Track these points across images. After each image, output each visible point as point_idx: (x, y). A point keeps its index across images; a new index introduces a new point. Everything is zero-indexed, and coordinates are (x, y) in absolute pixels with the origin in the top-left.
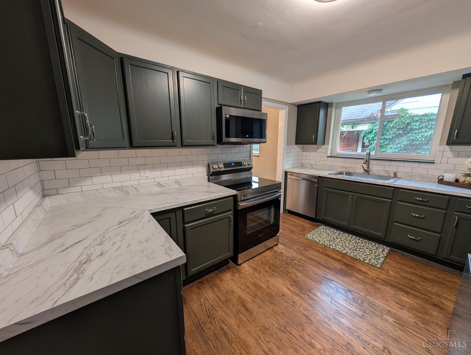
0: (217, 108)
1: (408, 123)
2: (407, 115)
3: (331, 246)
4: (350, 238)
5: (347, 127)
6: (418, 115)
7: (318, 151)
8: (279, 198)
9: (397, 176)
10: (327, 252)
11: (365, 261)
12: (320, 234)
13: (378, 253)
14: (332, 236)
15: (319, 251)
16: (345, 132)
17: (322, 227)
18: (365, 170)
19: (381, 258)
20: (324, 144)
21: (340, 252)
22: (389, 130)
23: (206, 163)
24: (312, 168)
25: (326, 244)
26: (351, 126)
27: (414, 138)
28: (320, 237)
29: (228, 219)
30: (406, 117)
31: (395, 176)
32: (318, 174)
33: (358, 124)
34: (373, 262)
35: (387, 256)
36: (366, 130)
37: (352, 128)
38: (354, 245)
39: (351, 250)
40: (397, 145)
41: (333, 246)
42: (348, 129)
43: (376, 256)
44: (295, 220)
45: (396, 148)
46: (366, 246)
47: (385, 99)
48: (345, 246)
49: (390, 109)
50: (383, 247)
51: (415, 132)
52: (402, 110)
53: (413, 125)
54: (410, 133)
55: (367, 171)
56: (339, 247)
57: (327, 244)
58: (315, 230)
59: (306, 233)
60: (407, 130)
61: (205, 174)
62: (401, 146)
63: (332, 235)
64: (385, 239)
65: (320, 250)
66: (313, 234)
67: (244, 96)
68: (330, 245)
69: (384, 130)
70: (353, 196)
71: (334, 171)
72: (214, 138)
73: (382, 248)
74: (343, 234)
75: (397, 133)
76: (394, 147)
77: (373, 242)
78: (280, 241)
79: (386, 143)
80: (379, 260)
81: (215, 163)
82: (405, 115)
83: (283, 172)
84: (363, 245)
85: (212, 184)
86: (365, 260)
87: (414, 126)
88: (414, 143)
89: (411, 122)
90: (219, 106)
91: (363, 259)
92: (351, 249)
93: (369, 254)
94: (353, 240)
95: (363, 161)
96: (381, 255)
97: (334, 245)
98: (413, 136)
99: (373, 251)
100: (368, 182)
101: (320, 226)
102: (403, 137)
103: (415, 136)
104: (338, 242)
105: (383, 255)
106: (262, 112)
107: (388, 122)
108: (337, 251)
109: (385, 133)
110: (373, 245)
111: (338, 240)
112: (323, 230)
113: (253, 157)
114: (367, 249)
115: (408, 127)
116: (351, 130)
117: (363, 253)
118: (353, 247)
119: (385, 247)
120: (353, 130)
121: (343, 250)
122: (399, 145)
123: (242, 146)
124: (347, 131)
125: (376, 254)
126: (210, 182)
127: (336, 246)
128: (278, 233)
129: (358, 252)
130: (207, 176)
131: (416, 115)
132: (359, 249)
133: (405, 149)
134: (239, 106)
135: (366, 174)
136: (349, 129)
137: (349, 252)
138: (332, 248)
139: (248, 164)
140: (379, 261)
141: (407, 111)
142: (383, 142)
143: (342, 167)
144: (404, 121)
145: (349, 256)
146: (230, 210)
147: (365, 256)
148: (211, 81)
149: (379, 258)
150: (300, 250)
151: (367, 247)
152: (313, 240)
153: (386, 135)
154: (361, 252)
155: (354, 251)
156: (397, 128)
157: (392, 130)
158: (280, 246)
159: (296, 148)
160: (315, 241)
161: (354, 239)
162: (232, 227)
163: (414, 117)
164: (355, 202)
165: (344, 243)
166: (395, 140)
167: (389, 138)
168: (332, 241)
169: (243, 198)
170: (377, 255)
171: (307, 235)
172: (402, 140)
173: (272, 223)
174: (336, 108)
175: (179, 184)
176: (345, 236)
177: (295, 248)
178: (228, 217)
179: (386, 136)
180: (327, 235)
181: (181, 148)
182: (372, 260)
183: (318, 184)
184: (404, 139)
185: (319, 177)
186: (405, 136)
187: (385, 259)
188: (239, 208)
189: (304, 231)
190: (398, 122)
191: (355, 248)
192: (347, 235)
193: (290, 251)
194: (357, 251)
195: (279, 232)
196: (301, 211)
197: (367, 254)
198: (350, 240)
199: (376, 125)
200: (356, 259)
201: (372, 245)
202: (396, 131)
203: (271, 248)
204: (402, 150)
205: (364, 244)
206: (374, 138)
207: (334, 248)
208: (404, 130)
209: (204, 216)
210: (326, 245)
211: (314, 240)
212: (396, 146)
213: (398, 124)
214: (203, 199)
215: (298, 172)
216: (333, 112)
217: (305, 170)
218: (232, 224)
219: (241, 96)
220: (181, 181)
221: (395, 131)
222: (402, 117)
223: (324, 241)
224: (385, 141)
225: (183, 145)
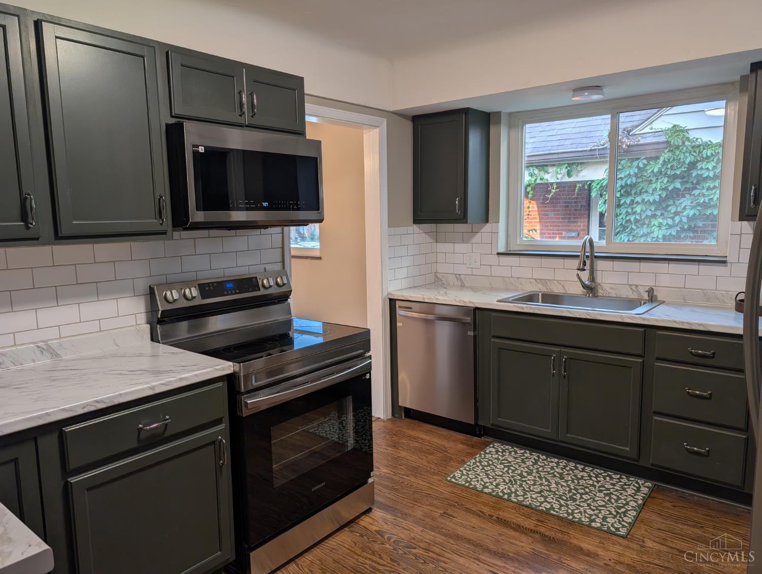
0: (167, 125)
1: (690, 162)
2: (687, 143)
3: (513, 495)
4: (562, 469)
5: (557, 173)
6: (709, 143)
7: (474, 240)
8: (365, 375)
9: (656, 297)
10: (502, 514)
11: (593, 524)
12: (487, 466)
13: (625, 499)
14: (516, 469)
15: (480, 515)
16: (552, 184)
17: (493, 447)
18: (585, 286)
19: (629, 511)
20: (487, 221)
21: (535, 510)
22: (651, 180)
23: (142, 285)
24: (463, 286)
25: (499, 491)
26: (564, 171)
27: (707, 200)
28: (487, 475)
29: (212, 447)
30: (685, 149)
31: (652, 297)
32: (473, 301)
33: (581, 163)
34: (610, 525)
35: (644, 505)
36: (601, 181)
37: (569, 174)
38: (569, 486)
39: (561, 500)
40: (673, 218)
41: (517, 496)
42: (559, 176)
43: (620, 508)
44: (422, 436)
45: (670, 227)
46: (598, 485)
47: (616, 107)
48: (547, 491)
49: (649, 127)
50: (637, 483)
51: (707, 185)
52: (676, 130)
53: (702, 168)
54: (698, 187)
55: (591, 289)
56: (534, 496)
57: (502, 492)
58: (475, 459)
59: (451, 469)
60: (690, 181)
61: (142, 318)
62: (681, 221)
63: (517, 466)
64: (638, 461)
65: (486, 510)
66: (469, 471)
67: (252, 95)
68: (512, 492)
69: (640, 180)
70: (560, 354)
71: (516, 290)
72: (164, 213)
73: (634, 485)
74: (546, 460)
75: (670, 188)
76: (667, 224)
77: (615, 474)
78: (377, 498)
79: (649, 213)
80: (625, 516)
81: (170, 285)
82: (683, 143)
83: (384, 300)
84: (591, 482)
85: (163, 349)
86: (594, 521)
87: (703, 172)
88: (708, 212)
89: (698, 161)
90: (172, 121)
91: (588, 520)
92: (560, 497)
93: (604, 503)
94: (567, 474)
95: (575, 263)
96: (631, 503)
97: (520, 493)
98: (704, 195)
99: (613, 496)
100: (588, 317)
101: (487, 444)
102: (684, 197)
103: (709, 195)
104: (532, 482)
105: (636, 502)
106: (308, 137)
107: (647, 159)
108: (526, 506)
109: (643, 188)
110: (614, 481)
111: (533, 478)
112: (496, 456)
113: (293, 260)
114: (600, 491)
115: (691, 172)
116: (566, 179)
117: (589, 505)
118: (567, 492)
119: (640, 483)
120: (572, 179)
121: (542, 503)
122: (677, 219)
123: (257, 232)
124: (558, 183)
125: (620, 502)
126: (160, 343)
127: (525, 494)
128: (370, 476)
129: (577, 503)
130: (148, 326)
131: (707, 143)
132: (581, 494)
133: (690, 229)
134: (240, 120)
135: (589, 296)
136: (562, 178)
137: (556, 506)
138: (516, 501)
139: (277, 284)
140: (625, 519)
141: (686, 134)
142: (642, 210)
143: (535, 280)
144: (682, 157)
145: (555, 516)
146: (218, 422)
147: (593, 510)
148: (145, 51)
149: (627, 511)
150: (433, 519)
151: (600, 487)
152: (467, 484)
153: (646, 192)
154: (586, 500)
155: (569, 503)
156: (668, 177)
157: (660, 181)
158: (377, 513)
159: (417, 234)
160: (472, 489)
161: (571, 469)
162: (227, 472)
163: (702, 147)
164: (565, 372)
165: (546, 483)
166: (668, 206)
167: (654, 201)
168: (516, 483)
169: (256, 382)
170: (621, 505)
171: (452, 472)
172: (683, 206)
173: (349, 449)
174: (510, 127)
175: (54, 354)
176: (551, 464)
177: (419, 514)
178: (214, 442)
179: (646, 194)
180: (505, 467)
181: (55, 244)
182: (608, 520)
183: (475, 330)
184: (686, 201)
185: (477, 311)
186: (687, 196)
187: (640, 513)
188: (245, 413)
189: (448, 461)
190: (669, 159)
191: (571, 494)
192: (556, 460)
193: (404, 523)
194: (575, 500)
195: (372, 474)
196: (442, 411)
197: (599, 506)
198: (561, 474)
199: (623, 166)
200: (571, 523)
201: (611, 481)
202: (668, 182)
203: (353, 521)
204: (685, 230)
205: (595, 479)
206: (620, 201)
207: (521, 498)
208: (685, 180)
209: (134, 444)
210: (501, 494)
211: (471, 484)
212: (671, 220)
213: (669, 166)
214: (126, 394)
215: (424, 299)
216: (503, 137)
217: (442, 292)
218: (226, 459)
219: (240, 93)
220: (60, 345)
221: (665, 182)
222: (678, 147)
223: (498, 485)
224: (646, 209)
225: (60, 235)
